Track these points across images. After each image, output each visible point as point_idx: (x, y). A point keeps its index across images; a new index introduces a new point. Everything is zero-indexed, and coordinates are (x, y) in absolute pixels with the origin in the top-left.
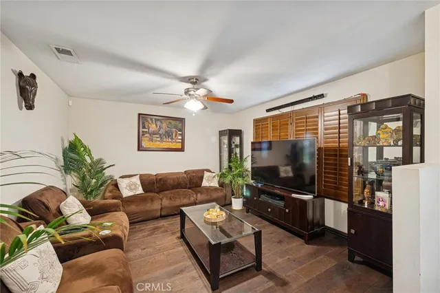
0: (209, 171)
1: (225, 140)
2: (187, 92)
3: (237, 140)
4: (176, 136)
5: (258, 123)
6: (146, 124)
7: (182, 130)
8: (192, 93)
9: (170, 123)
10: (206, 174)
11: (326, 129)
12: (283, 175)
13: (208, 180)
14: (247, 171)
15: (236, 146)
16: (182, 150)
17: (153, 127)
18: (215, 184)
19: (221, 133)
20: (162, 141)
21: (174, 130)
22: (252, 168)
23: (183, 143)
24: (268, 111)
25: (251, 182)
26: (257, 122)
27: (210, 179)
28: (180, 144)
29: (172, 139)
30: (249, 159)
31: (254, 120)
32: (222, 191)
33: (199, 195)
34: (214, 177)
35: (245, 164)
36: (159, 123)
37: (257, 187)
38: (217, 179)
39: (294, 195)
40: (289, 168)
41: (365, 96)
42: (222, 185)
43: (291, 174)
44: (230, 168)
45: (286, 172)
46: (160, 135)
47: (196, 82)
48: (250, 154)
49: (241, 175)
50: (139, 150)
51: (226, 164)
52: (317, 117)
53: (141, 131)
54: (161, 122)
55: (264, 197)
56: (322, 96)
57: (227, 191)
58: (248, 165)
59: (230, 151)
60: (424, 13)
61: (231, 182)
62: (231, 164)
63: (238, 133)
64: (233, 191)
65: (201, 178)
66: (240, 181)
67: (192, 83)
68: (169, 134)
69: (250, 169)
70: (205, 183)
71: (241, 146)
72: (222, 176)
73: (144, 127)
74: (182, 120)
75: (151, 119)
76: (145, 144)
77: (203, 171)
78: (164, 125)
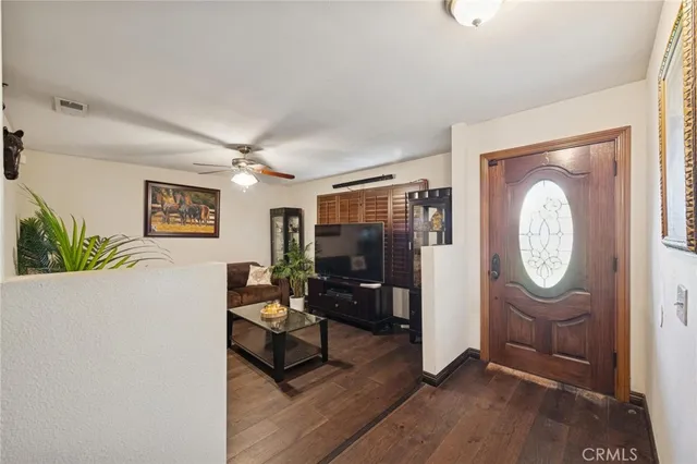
0: (256, 264)
1: (280, 222)
2: (236, 162)
3: (295, 222)
4: (206, 215)
5: (324, 201)
6: (159, 196)
7: (215, 206)
8: (243, 164)
9: (197, 196)
10: (253, 270)
11: (395, 213)
12: (355, 268)
13: (256, 277)
14: (309, 262)
15: (295, 230)
16: (215, 235)
17: (170, 202)
18: (266, 281)
19: (274, 213)
20: (185, 223)
21: (203, 206)
22: (316, 259)
23: (217, 225)
24: (335, 187)
25: (315, 275)
26: (321, 199)
27: (259, 275)
28: (213, 227)
29: (200, 219)
30: (313, 247)
31: (319, 197)
32: (276, 289)
33: (245, 296)
34: (265, 272)
35: (307, 253)
36: (179, 196)
37: (322, 280)
38: (269, 274)
39: (362, 285)
40: (361, 259)
41: (426, 182)
42: (275, 282)
43: (364, 267)
44: (286, 258)
45: (358, 263)
46: (181, 213)
47: (247, 152)
48: (313, 241)
49: (301, 268)
50: (146, 235)
51: (280, 255)
52: (387, 199)
53: (150, 208)
54: (183, 195)
55: (330, 292)
56: (391, 177)
57: (283, 289)
58: (311, 254)
59: (287, 237)
60: (450, 129)
61: (288, 278)
62: (288, 254)
63: (297, 213)
64: (291, 289)
65: (246, 275)
66: (302, 275)
67: (243, 152)
68: (194, 213)
69: (313, 260)
70: (251, 281)
71: (301, 230)
72: (275, 271)
73: (154, 201)
74: (215, 193)
75: (167, 190)
76: (156, 226)
77: (247, 265)
78: (188, 200)
